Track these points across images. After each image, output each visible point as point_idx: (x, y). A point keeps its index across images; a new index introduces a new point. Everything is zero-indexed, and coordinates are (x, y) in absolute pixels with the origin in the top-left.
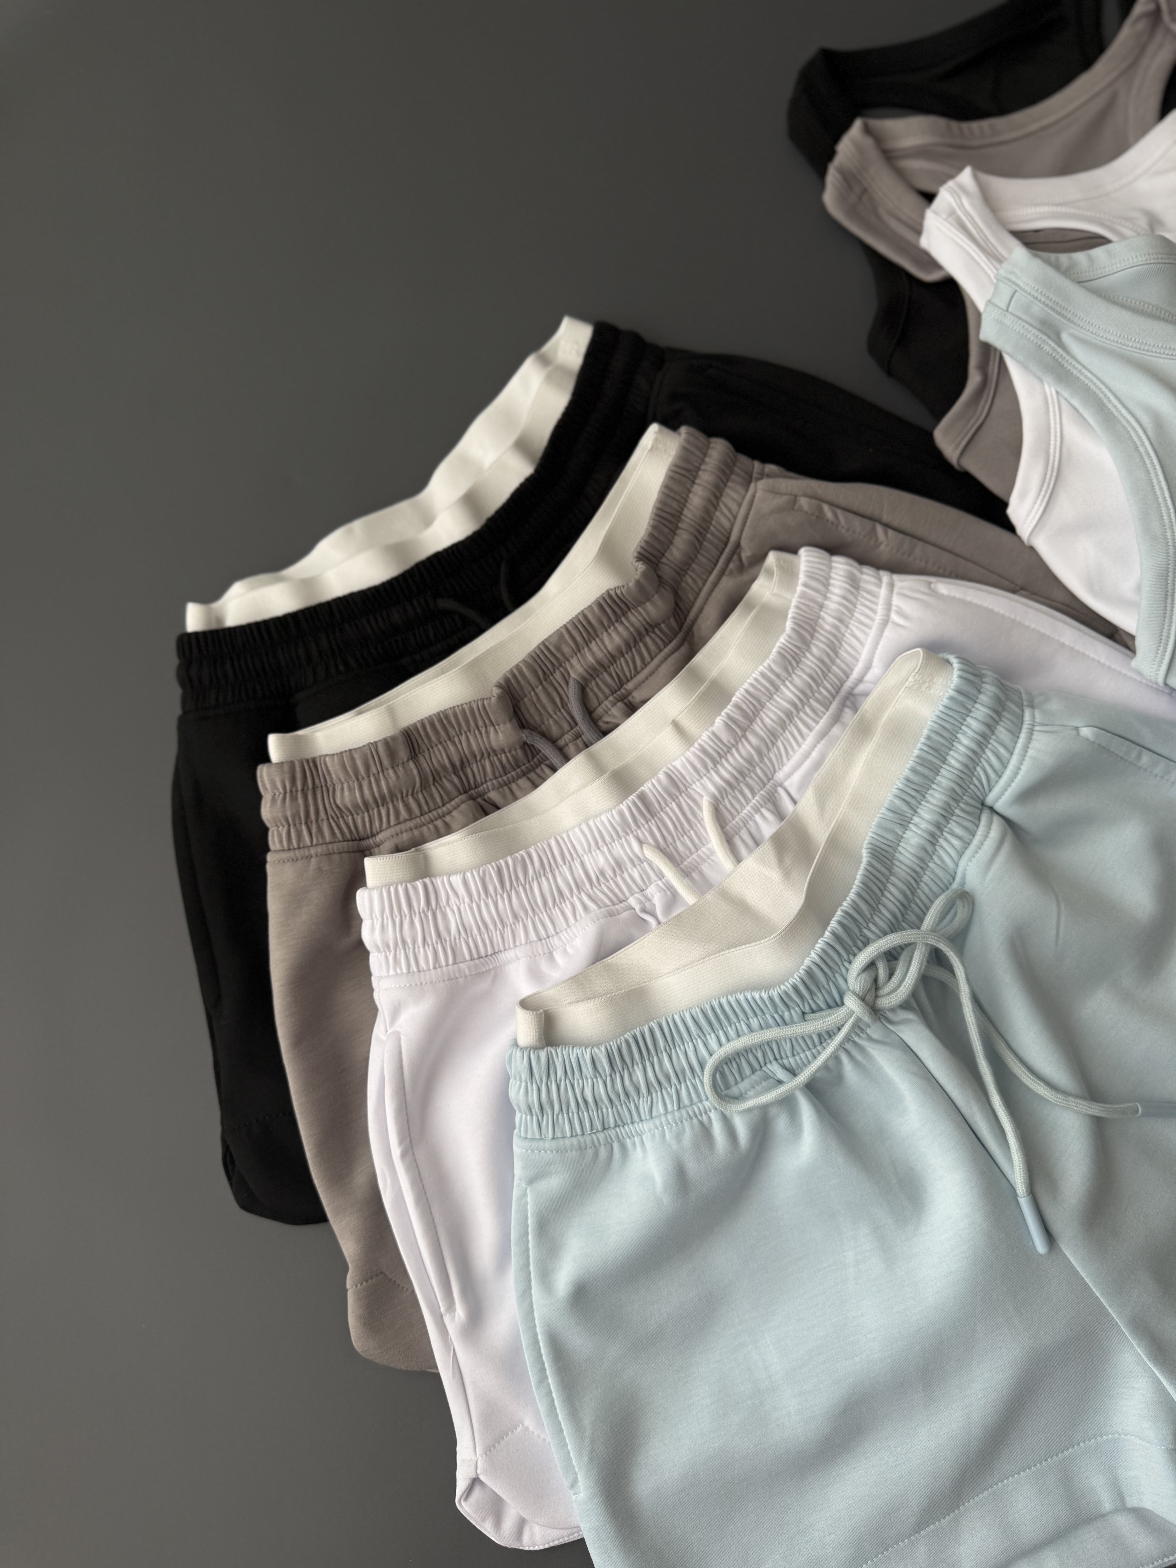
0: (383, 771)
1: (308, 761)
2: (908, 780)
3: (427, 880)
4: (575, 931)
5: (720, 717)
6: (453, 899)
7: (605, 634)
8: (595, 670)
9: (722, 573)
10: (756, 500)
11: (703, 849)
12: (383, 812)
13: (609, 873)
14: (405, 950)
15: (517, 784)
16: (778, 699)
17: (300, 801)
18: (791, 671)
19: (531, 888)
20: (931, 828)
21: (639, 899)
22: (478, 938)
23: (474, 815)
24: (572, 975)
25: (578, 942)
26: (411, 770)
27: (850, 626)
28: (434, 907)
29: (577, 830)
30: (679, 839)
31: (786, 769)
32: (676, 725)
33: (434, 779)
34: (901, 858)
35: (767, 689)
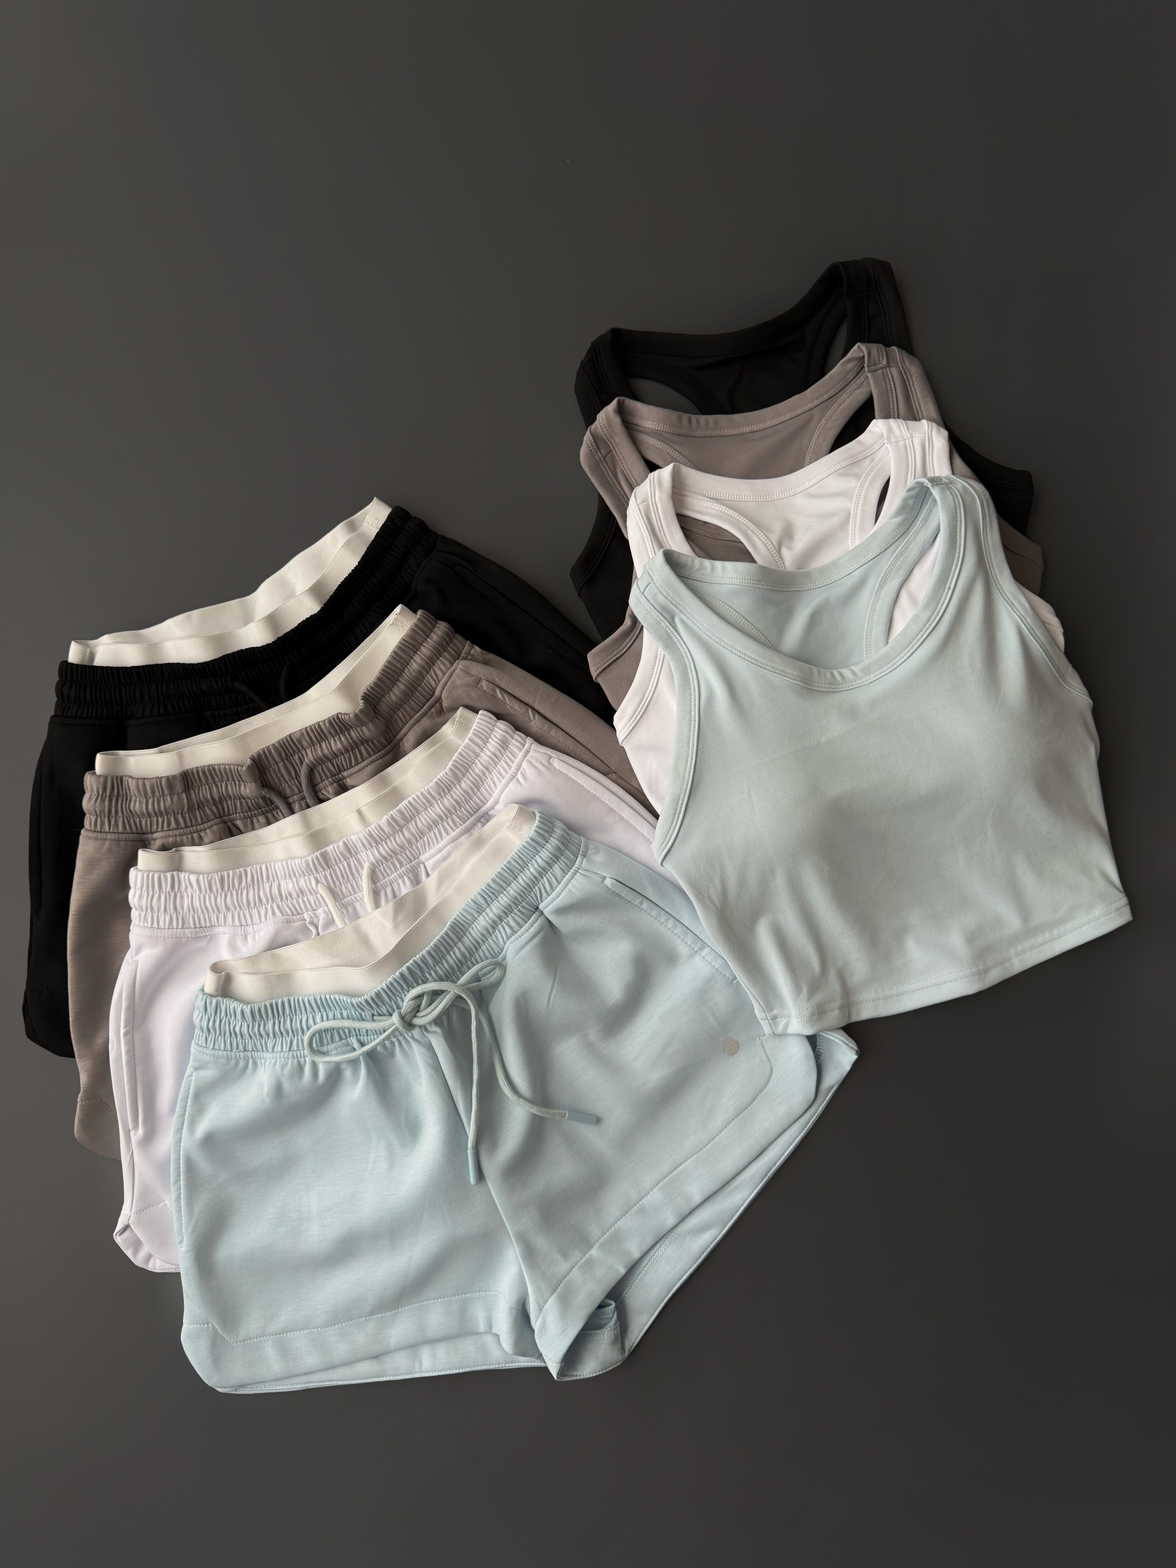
0: (163, 796)
1: (117, 778)
2: (489, 886)
3: (175, 873)
4: (262, 926)
5: (386, 816)
6: (189, 889)
7: (332, 739)
8: (321, 760)
9: (425, 714)
10: (454, 674)
11: (359, 894)
12: (160, 821)
13: (294, 895)
14: (152, 913)
15: (257, 819)
16: (430, 811)
17: (107, 803)
18: (443, 795)
19: (242, 893)
20: (495, 918)
21: (310, 915)
22: (202, 915)
23: (220, 835)
24: (250, 955)
25: (262, 934)
26: (183, 799)
27: (493, 773)
28: (176, 891)
29: (280, 863)
30: (344, 884)
31: (427, 855)
32: (359, 812)
33: (199, 806)
34: (472, 932)
35: (424, 804)
